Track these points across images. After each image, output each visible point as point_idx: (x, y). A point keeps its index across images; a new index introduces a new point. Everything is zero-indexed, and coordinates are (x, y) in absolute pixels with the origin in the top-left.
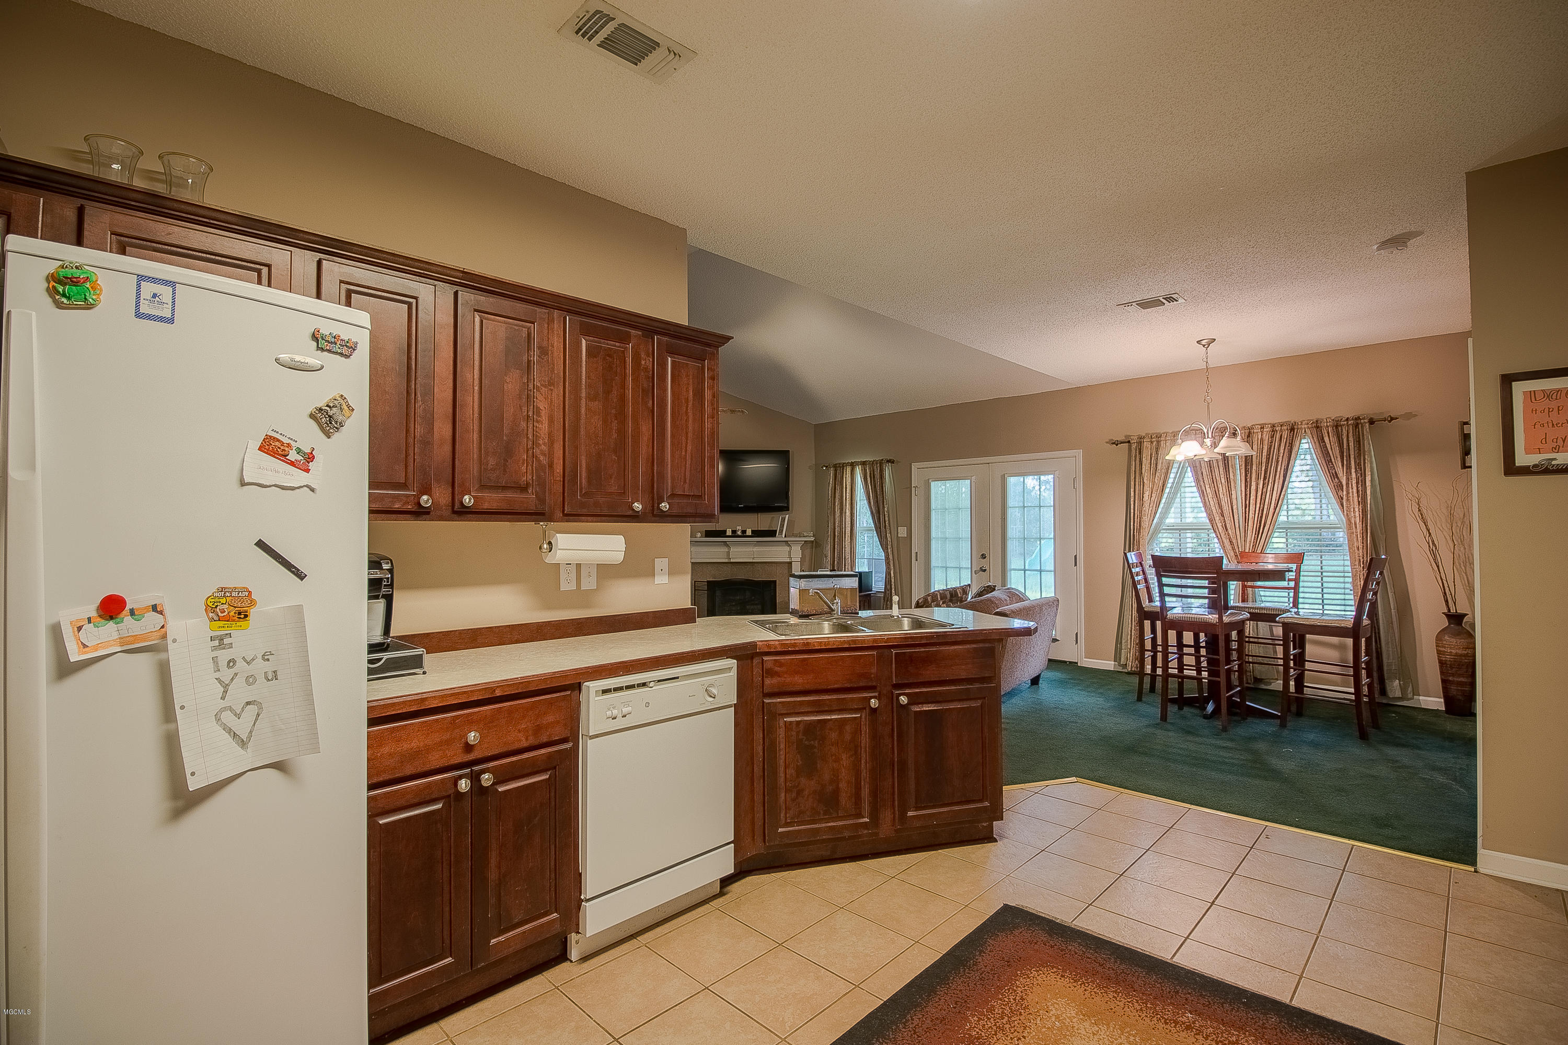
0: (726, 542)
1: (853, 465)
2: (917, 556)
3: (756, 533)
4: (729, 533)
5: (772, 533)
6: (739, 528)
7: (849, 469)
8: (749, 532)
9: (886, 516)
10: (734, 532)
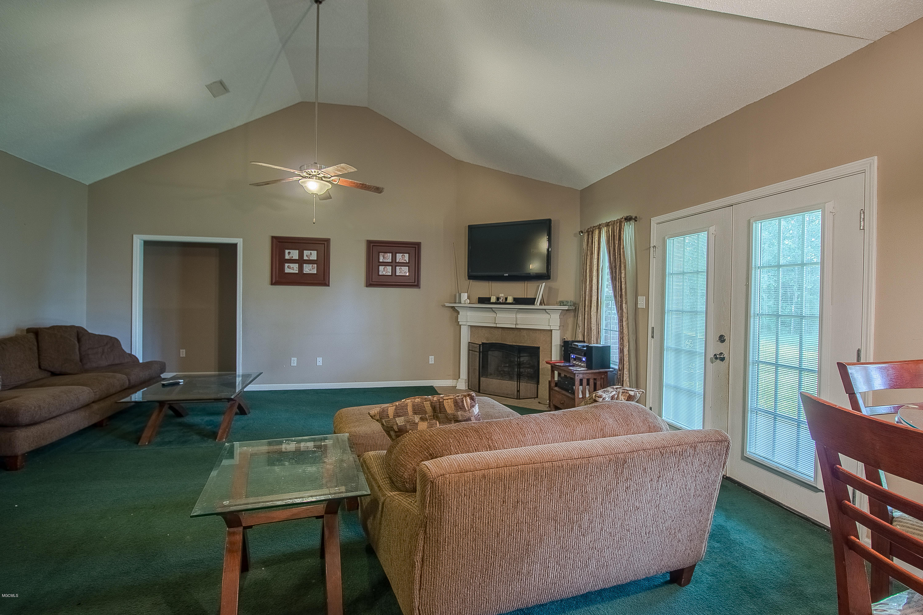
0: (491, 308)
1: (599, 227)
2: (653, 332)
3: (517, 301)
4: (493, 299)
5: (531, 301)
6: (501, 295)
7: (597, 232)
8: (510, 300)
9: (623, 283)
10: (498, 299)
